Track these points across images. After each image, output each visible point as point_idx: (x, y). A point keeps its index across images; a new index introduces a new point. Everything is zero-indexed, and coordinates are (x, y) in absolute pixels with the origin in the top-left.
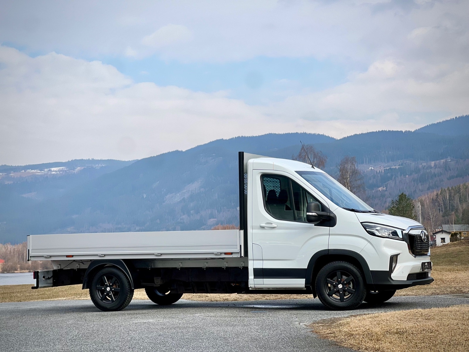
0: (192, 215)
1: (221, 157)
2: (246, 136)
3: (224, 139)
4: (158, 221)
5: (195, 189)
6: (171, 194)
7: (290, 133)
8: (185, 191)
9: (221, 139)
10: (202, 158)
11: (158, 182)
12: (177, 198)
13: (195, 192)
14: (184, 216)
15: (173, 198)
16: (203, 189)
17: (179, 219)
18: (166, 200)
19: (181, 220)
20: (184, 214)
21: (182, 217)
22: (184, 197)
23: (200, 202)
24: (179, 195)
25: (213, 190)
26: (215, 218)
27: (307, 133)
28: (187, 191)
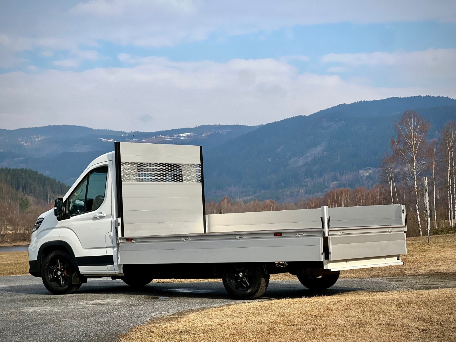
0: (316, 178)
1: (344, 122)
2: (368, 100)
3: (346, 104)
4: (283, 184)
5: (318, 153)
6: (295, 158)
7: (413, 96)
8: (309, 154)
9: (343, 104)
10: (325, 123)
11: (282, 147)
12: (301, 162)
13: (318, 156)
14: (307, 179)
15: (297, 162)
16: (326, 152)
17: (303, 182)
18: (290, 164)
19: (304, 183)
20: (307, 177)
21: (305, 180)
22: (307, 160)
23: (323, 166)
24: (303, 158)
25: (335, 154)
26: (338, 181)
27: (430, 96)
28: (310, 155)
